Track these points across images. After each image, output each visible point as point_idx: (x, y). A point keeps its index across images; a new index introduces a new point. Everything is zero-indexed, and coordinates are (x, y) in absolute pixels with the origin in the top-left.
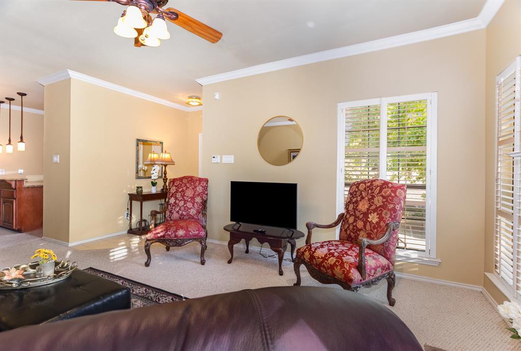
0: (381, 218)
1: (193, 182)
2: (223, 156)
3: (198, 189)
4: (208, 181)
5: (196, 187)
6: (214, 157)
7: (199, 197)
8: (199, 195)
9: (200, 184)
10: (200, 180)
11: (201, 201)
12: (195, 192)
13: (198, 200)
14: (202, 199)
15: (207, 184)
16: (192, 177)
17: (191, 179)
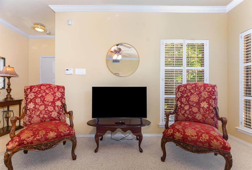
0: (210, 105)
1: (52, 89)
2: (76, 69)
3: (57, 94)
4: (64, 88)
5: (55, 93)
6: (67, 70)
7: (59, 101)
8: (58, 99)
9: (58, 90)
10: (58, 87)
11: (61, 104)
12: (55, 97)
13: (59, 103)
14: (62, 103)
15: (64, 90)
16: (50, 84)
17: (50, 87)
